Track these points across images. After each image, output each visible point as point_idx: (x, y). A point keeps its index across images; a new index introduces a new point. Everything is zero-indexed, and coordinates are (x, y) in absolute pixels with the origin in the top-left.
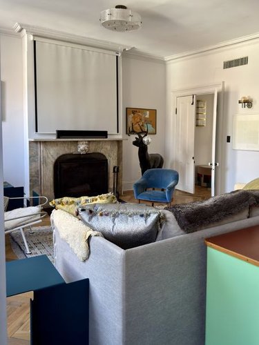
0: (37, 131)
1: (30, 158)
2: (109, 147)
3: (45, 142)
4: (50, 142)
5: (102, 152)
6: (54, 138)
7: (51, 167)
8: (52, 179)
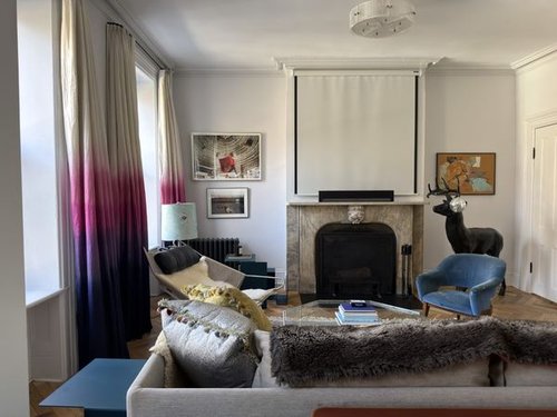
0: (296, 192)
1: (288, 226)
2: (397, 215)
3: (304, 207)
4: (312, 206)
5: (386, 222)
6: (316, 201)
7: (312, 240)
8: (312, 256)
